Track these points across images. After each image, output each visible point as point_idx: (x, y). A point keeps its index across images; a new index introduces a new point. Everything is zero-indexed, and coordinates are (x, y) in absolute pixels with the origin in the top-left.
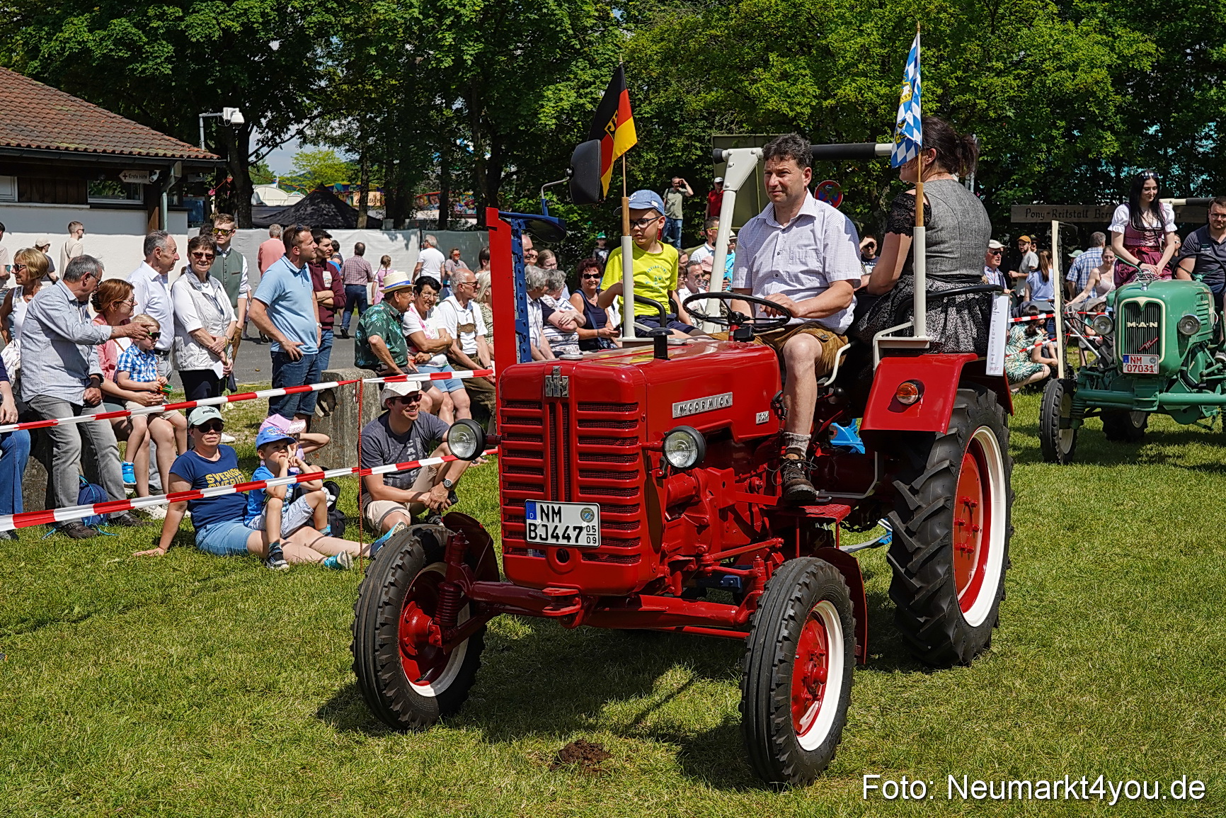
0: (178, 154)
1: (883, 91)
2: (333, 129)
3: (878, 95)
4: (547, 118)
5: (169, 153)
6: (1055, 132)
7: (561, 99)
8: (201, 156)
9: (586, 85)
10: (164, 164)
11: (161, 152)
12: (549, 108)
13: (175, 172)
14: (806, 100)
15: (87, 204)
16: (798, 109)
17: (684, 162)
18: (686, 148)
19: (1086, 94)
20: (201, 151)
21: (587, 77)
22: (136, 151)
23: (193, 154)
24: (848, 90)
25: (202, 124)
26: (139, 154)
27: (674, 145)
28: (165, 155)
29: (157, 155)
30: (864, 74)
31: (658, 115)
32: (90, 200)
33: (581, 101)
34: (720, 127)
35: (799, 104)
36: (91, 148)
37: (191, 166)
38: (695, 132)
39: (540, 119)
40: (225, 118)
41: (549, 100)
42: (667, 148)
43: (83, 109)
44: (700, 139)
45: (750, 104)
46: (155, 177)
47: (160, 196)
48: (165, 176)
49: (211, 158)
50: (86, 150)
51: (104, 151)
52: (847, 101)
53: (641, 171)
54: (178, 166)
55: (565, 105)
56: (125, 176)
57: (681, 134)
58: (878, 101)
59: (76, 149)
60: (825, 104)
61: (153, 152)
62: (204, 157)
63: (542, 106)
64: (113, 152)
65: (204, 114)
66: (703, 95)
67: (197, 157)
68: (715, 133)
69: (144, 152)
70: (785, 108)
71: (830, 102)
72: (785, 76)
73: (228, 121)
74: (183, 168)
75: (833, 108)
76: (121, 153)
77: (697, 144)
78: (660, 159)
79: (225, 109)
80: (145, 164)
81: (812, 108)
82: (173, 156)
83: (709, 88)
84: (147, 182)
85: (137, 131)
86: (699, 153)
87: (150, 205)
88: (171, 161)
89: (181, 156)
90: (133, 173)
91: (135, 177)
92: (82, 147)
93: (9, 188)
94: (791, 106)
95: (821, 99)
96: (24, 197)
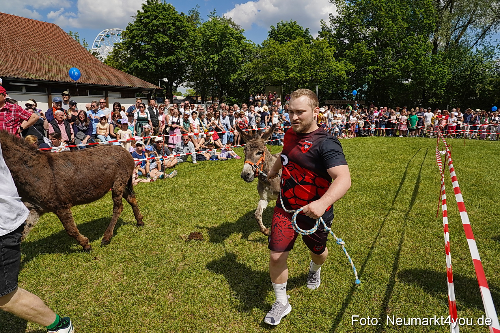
1: (299, 75)
6: (334, 85)
7: (234, 77)
9: (240, 74)
10: (151, 90)
12: (232, 79)
13: (154, 92)
14: (283, 77)
18: (260, 88)
19: (340, 77)
20: (159, 87)
21: (240, 73)
22: (145, 87)
23: (157, 88)
24: (291, 75)
25: (159, 82)
27: (258, 87)
28: (151, 88)
30: (295, 72)
31: (255, 81)
33: (239, 77)
34: (267, 84)
36: (136, 86)
37: (157, 90)
38: (262, 84)
39: (230, 81)
41: (232, 77)
42: (256, 88)
43: (135, 78)
44: (263, 86)
45: (271, 78)
48: (151, 92)
49: (161, 89)
51: (138, 87)
56: (143, 92)
58: (297, 77)
61: (149, 87)
63: (230, 78)
64: (140, 87)
65: (160, 80)
68: (266, 85)
69: (147, 87)
70: (278, 79)
72: (279, 72)
73: (165, 81)
75: (288, 79)
76: (142, 87)
78: (255, 90)
79: (164, 79)
80: (147, 90)
81: (284, 79)
83: (263, 75)
84: (148, 93)
85: (146, 83)
86: (262, 89)
88: (153, 89)
89: (155, 88)
91: (145, 92)
92: (134, 86)
93: (119, 95)
94: (280, 78)
95: (286, 77)
96: (122, 96)
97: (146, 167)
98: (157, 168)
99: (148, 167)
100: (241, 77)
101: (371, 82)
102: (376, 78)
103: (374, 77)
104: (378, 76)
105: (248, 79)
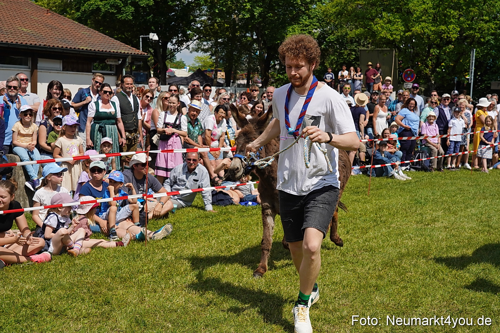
0: (130, 52)
1: (433, 29)
2: (204, 45)
3: (431, 30)
5: (126, 52)
8: (140, 53)
10: (124, 57)
11: (123, 52)
13: (129, 60)
14: (398, 33)
15: (91, 72)
16: (394, 36)
17: (347, 60)
18: (349, 55)
20: (140, 52)
21: (307, 23)
22: (112, 51)
23: (136, 53)
24: (417, 28)
25: (141, 40)
26: (114, 52)
27: (344, 53)
28: (124, 53)
29: (121, 53)
30: (424, 21)
31: (337, 40)
32: (93, 71)
34: (364, 46)
35: (395, 34)
36: (93, 49)
37: (135, 58)
38: (353, 47)
40: (150, 38)
41: (290, 32)
42: (341, 54)
43: (93, 33)
44: (355, 51)
45: (374, 34)
46: (120, 62)
47: (122, 70)
48: (124, 62)
49: (144, 54)
50: (91, 50)
51: (99, 51)
52: (417, 33)
54: (130, 57)
56: (108, 61)
57: (347, 48)
58: (430, 33)
59: (87, 49)
60: (407, 34)
61: (119, 51)
62: (141, 54)
63: (287, 34)
64: (102, 51)
65: (142, 36)
66: (354, 30)
67: (138, 54)
68: (361, 48)
69: (115, 51)
70: (389, 36)
71: (410, 33)
72: (389, 22)
73: (152, 39)
74: (132, 58)
75: (410, 36)
76: (106, 51)
77: (354, 53)
78: (337, 59)
79: (150, 34)
80: (116, 56)
81: (401, 36)
82: (128, 53)
83: (357, 28)
84: (117, 64)
85: (114, 43)
86: (354, 57)
87: (118, 74)
88: (127, 55)
89: (131, 53)
90: (111, 60)
91: (112, 62)
92: (89, 49)
93: (59, 65)
94: (391, 35)
95: (405, 32)
96: (65, 69)
97: (108, 215)
98: (131, 217)
99: (112, 216)
105: (323, 37)
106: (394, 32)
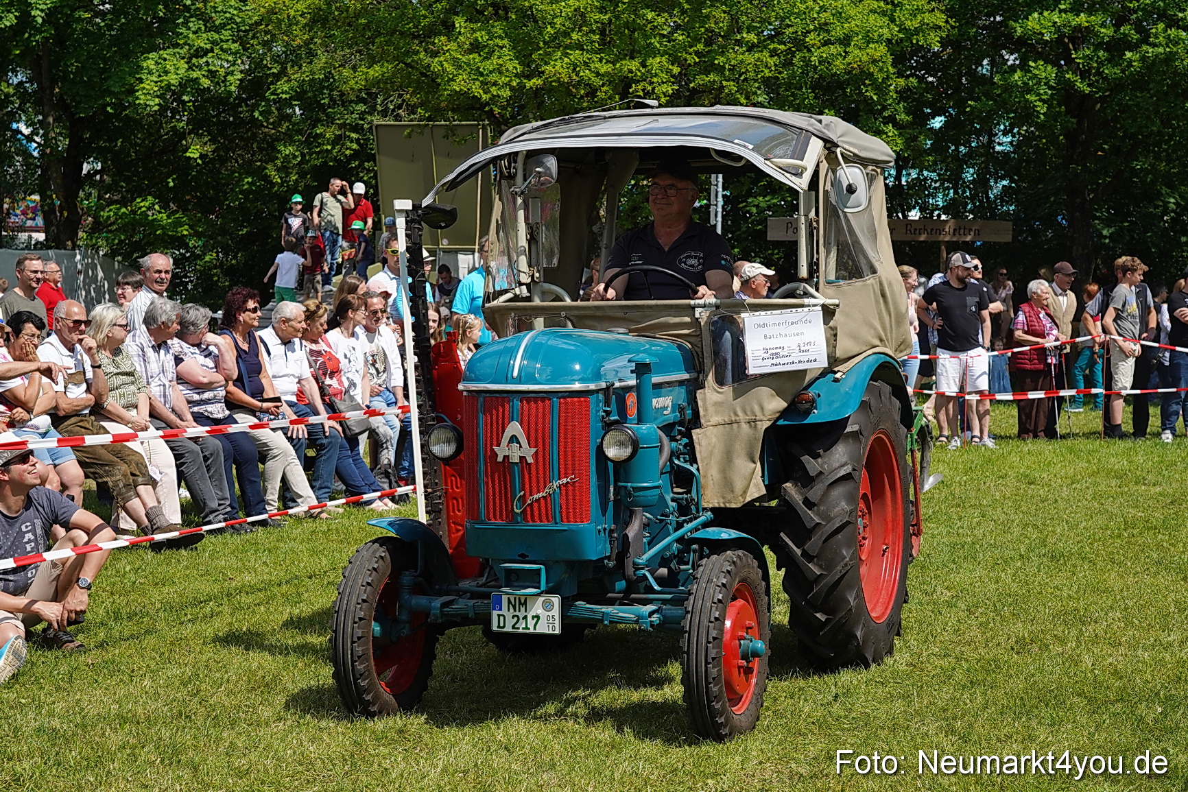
3: (598, 74)
4: (148, 96)
7: (166, 72)
9: (200, 53)
12: (150, 83)
14: (504, 79)
16: (494, 90)
17: (335, 159)
18: (338, 140)
19: (859, 76)
21: (201, 42)
24: (558, 67)
27: (322, 135)
30: (579, 47)
31: (300, 95)
33: (194, 75)
34: (384, 113)
35: (495, 84)
39: (138, 98)
41: (150, 73)
42: (313, 140)
44: (356, 128)
45: (430, 82)
52: (558, 80)
53: (278, 170)
55: (173, 79)
57: (331, 121)
58: (598, 82)
60: (530, 84)
63: (141, 81)
66: (364, 69)
68: (377, 120)
70: (477, 90)
71: (536, 82)
72: (476, 47)
75: (537, 91)
77: (354, 135)
78: (303, 155)
81: (512, 89)
83: (373, 61)
86: (355, 146)
94: (485, 86)
100: (212, 74)
101: (1042, 108)
102: (1071, 84)
103: (1060, 78)
104: (1084, 74)
105: (255, 86)
106: (494, 77)
